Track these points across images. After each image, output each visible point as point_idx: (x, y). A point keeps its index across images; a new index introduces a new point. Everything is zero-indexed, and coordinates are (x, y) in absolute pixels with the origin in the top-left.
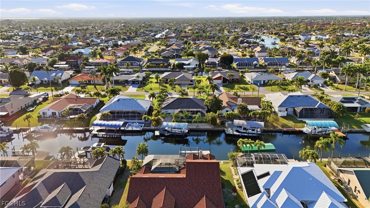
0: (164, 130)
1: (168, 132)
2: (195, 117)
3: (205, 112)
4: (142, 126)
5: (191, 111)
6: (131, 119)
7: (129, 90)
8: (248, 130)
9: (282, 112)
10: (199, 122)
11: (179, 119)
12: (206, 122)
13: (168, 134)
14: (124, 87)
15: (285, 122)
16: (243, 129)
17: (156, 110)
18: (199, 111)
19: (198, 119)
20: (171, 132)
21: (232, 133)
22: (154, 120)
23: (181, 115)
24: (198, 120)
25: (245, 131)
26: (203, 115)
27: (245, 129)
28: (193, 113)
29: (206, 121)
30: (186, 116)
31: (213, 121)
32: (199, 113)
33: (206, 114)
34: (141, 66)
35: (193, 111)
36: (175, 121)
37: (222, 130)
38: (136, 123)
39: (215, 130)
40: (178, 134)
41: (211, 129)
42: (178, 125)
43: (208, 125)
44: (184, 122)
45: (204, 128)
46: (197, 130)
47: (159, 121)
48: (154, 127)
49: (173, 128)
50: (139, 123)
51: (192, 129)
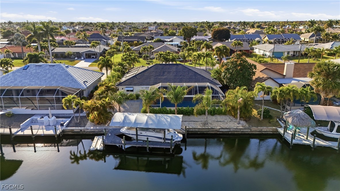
0: (118, 136)
3: (219, 90)
4: (62, 125)
7: (77, 65)
11: (156, 105)
13: (128, 146)
20: (137, 140)
22: (96, 108)
24: (208, 108)
30: (177, 97)
36: (148, 110)
37: (269, 132)
38: (50, 116)
39: (253, 133)
40: (154, 146)
41: (242, 130)
42: (156, 121)
43: (231, 121)
44: (173, 113)
45: (223, 129)
46: (206, 132)
47: (106, 111)
48: (94, 126)
49: (143, 129)
50: (56, 115)
51: (192, 130)
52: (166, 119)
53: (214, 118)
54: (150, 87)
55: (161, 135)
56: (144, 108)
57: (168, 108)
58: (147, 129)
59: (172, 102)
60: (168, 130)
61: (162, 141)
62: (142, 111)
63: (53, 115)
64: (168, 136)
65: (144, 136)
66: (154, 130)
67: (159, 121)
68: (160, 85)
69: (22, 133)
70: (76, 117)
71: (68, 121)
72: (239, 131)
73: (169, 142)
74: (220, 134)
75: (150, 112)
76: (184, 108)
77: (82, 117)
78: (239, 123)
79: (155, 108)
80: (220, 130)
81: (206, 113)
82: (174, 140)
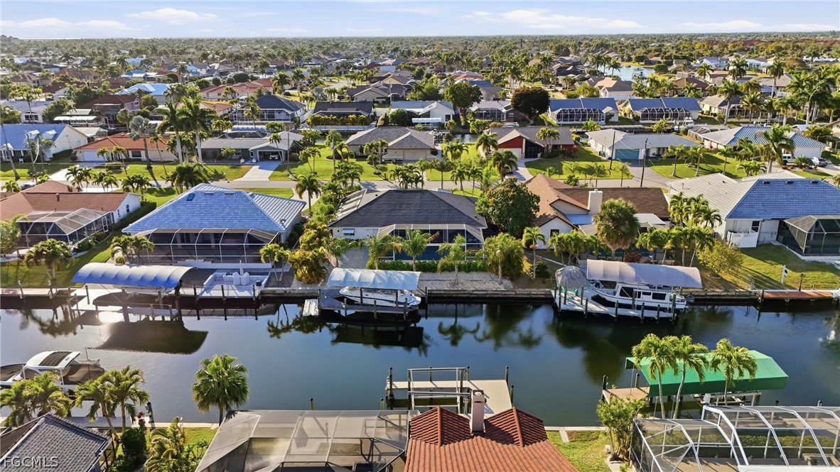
0: (337, 299)
1: (351, 302)
2: (446, 252)
3: (479, 235)
4: (259, 284)
5: (433, 232)
6: (226, 260)
7: (247, 177)
8: (639, 297)
9: (742, 235)
10: (461, 268)
11: (388, 258)
12: (483, 269)
13: (350, 312)
14: (235, 168)
15: (762, 267)
16: (622, 294)
17: (314, 227)
18: (462, 232)
19: (457, 257)
20: (362, 304)
21: (580, 308)
22: (305, 262)
23: (399, 244)
24: (458, 262)
25: (628, 301)
26: (473, 243)
27: (627, 292)
28: (440, 236)
29: (484, 264)
30: (415, 247)
31: (509, 266)
32: (459, 237)
33: (484, 242)
34: (295, 122)
35: (441, 231)
36: (376, 265)
37: (541, 296)
38: (242, 271)
39: (519, 296)
40: (384, 312)
41: (503, 293)
42: (385, 279)
43: (493, 279)
44: (409, 268)
45: (477, 290)
46: (454, 296)
47: (318, 265)
48: (302, 286)
49: (369, 290)
50: (250, 271)
51: (435, 292)
52: (400, 276)
53: (468, 276)
54: (379, 228)
55: (392, 298)
56: (369, 262)
57: (404, 262)
58: (375, 290)
59: (410, 253)
60: (402, 292)
61: (394, 305)
62: (367, 265)
63: (245, 270)
64: (401, 300)
65: (369, 299)
66: (384, 291)
67: (390, 279)
68: (393, 227)
69: (209, 295)
70: (277, 273)
71: (266, 280)
72: (499, 294)
73: (403, 306)
74: (473, 298)
75: (379, 268)
76: (427, 261)
77: (285, 274)
78: (501, 283)
79: (386, 261)
80: (474, 292)
81: (456, 269)
82: (408, 304)
